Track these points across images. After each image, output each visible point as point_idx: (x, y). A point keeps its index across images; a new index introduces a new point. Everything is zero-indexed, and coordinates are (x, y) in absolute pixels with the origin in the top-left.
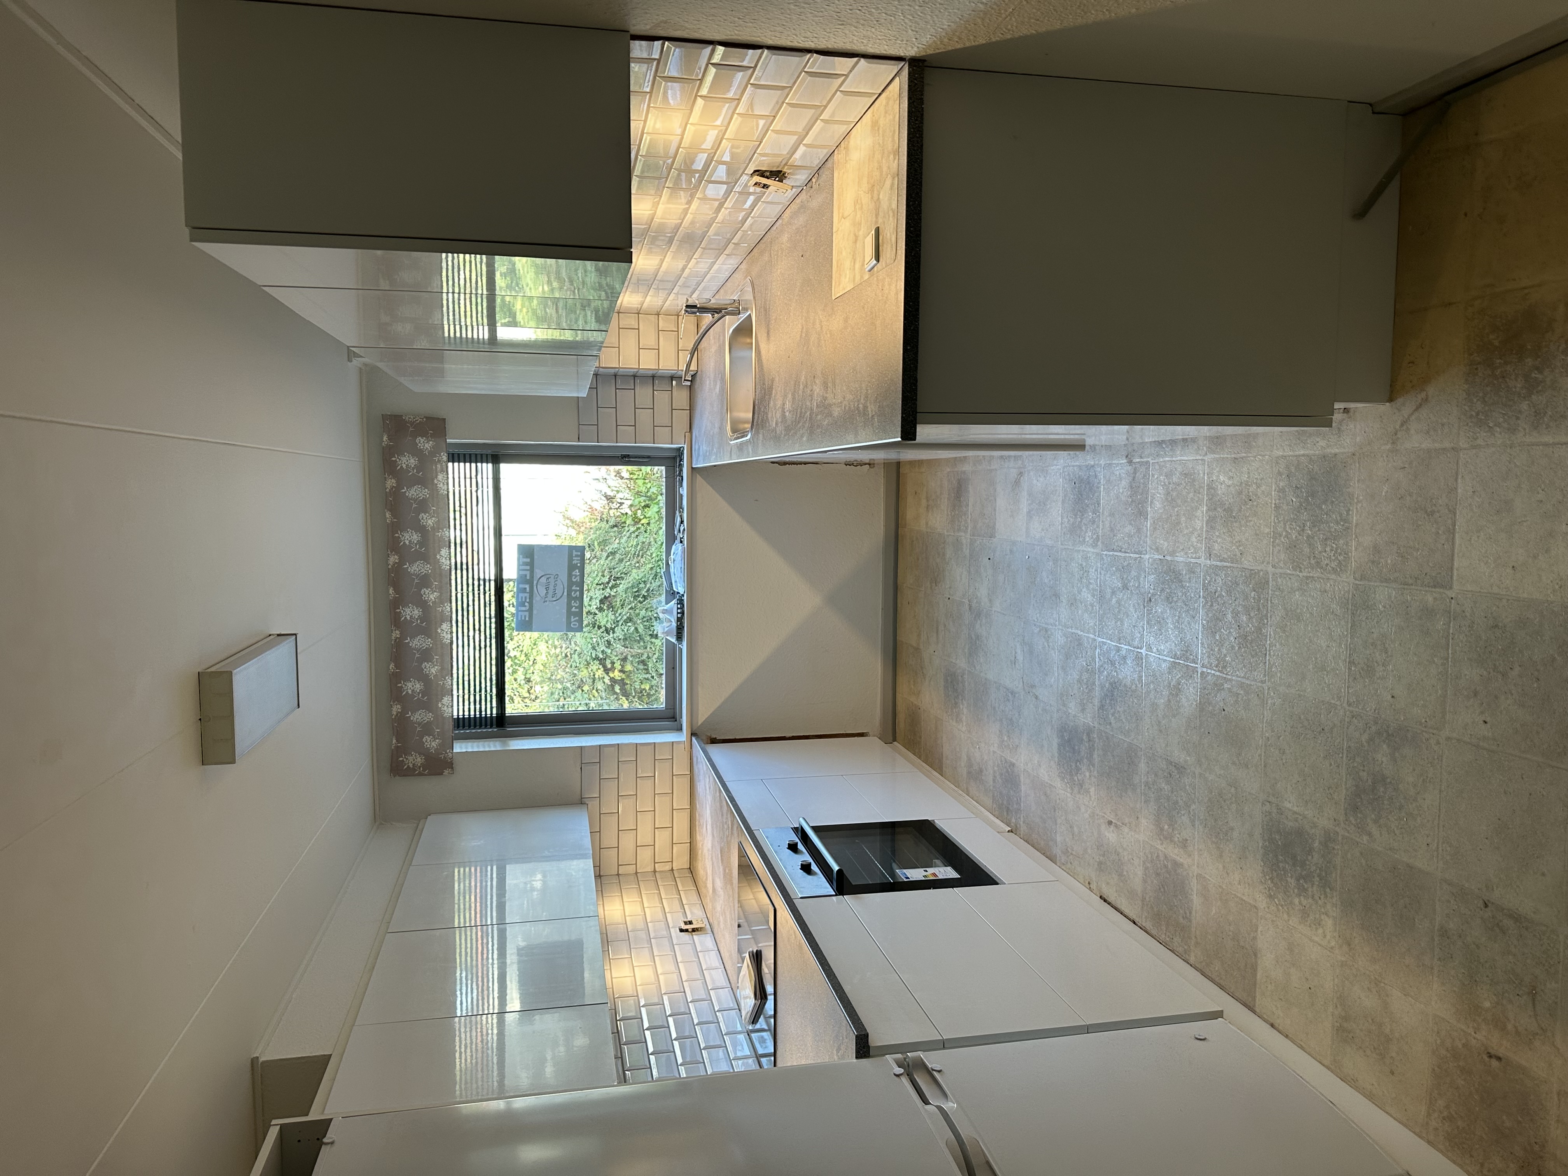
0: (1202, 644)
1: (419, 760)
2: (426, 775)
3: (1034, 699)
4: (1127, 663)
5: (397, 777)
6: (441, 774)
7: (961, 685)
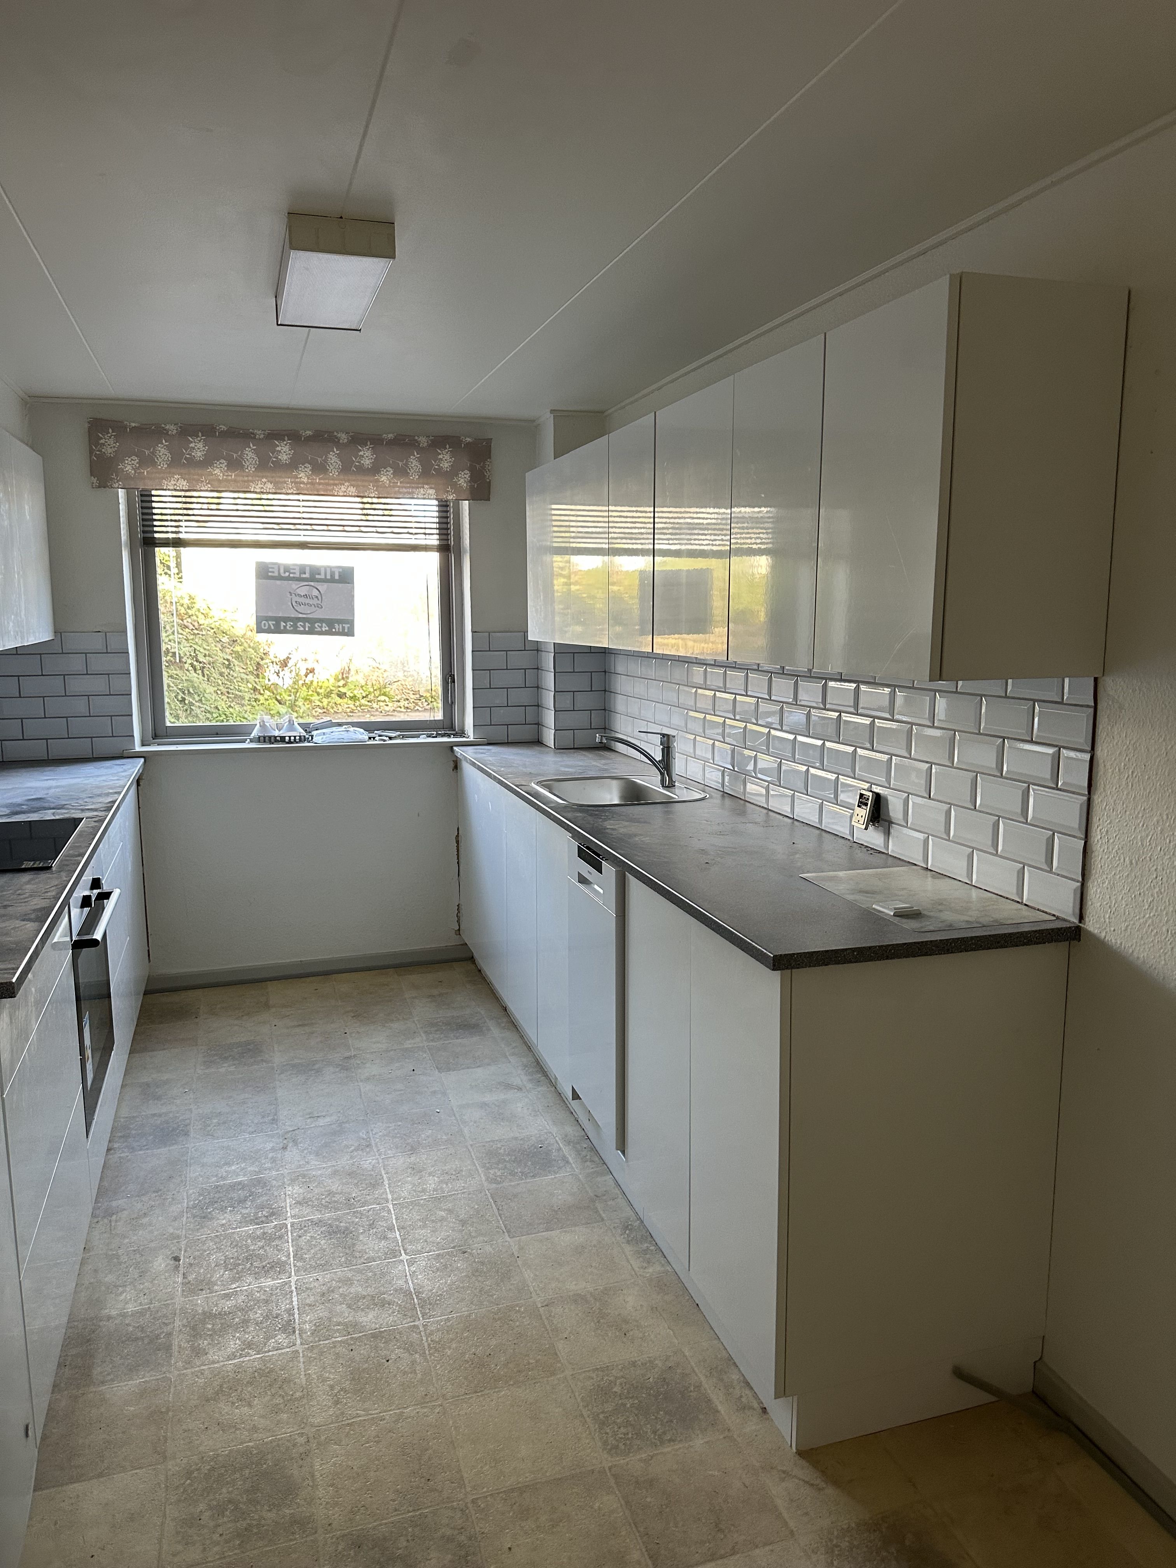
0: (448, 1320)
1: (109, 451)
2: (90, 457)
3: (281, 1145)
4: (381, 1242)
5: (87, 425)
6: (92, 474)
7: (252, 1060)
